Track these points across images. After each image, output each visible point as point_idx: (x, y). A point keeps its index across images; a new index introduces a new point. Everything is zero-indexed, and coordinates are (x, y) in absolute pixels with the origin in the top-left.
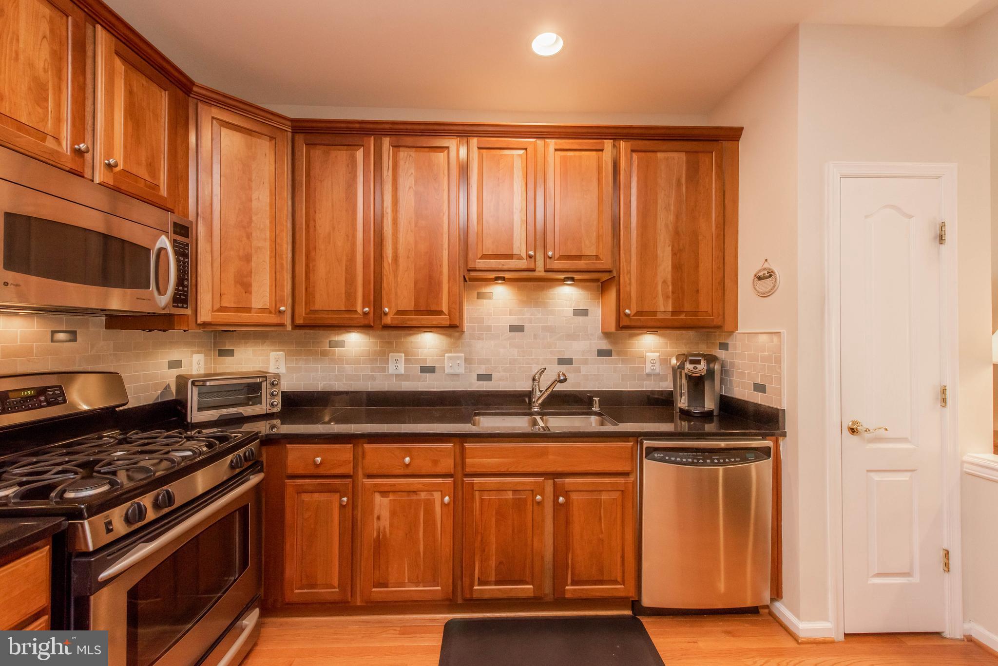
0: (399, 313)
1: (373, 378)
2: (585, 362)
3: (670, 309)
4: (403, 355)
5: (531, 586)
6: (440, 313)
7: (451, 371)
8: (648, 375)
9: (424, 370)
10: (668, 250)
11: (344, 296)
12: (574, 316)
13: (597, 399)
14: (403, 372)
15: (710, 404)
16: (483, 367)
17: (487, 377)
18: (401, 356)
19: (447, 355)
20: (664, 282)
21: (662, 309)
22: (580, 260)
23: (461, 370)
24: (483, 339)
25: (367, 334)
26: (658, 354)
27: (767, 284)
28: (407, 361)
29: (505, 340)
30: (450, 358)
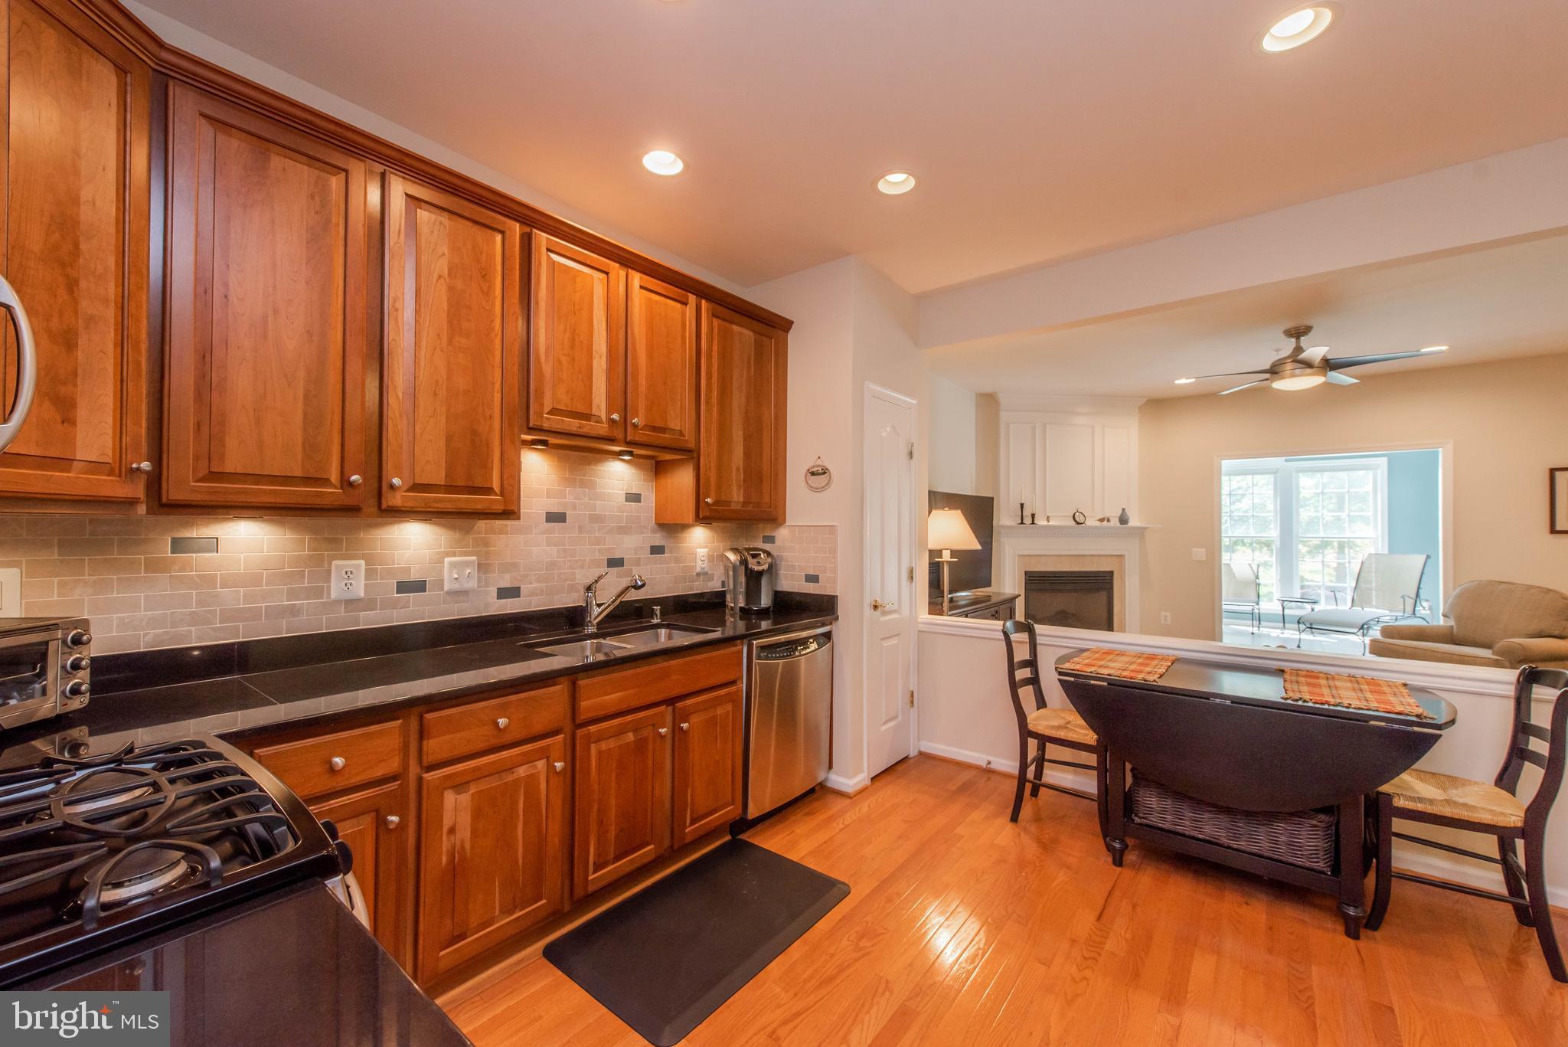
0: (416, 487)
1: (293, 611)
2: (637, 562)
3: (741, 500)
4: (363, 562)
5: (652, 846)
6: (488, 491)
7: (456, 586)
8: (698, 574)
9: (403, 587)
10: (741, 433)
11: (299, 449)
12: (626, 501)
13: (657, 608)
14: (362, 594)
15: (765, 601)
16: (507, 576)
17: (513, 592)
18: (359, 566)
19: (447, 560)
20: (738, 469)
21: (735, 498)
22: (664, 433)
23: (472, 584)
24: (506, 533)
25: (282, 524)
26: (707, 550)
27: (821, 480)
28: (370, 573)
29: (541, 534)
30: (453, 565)
